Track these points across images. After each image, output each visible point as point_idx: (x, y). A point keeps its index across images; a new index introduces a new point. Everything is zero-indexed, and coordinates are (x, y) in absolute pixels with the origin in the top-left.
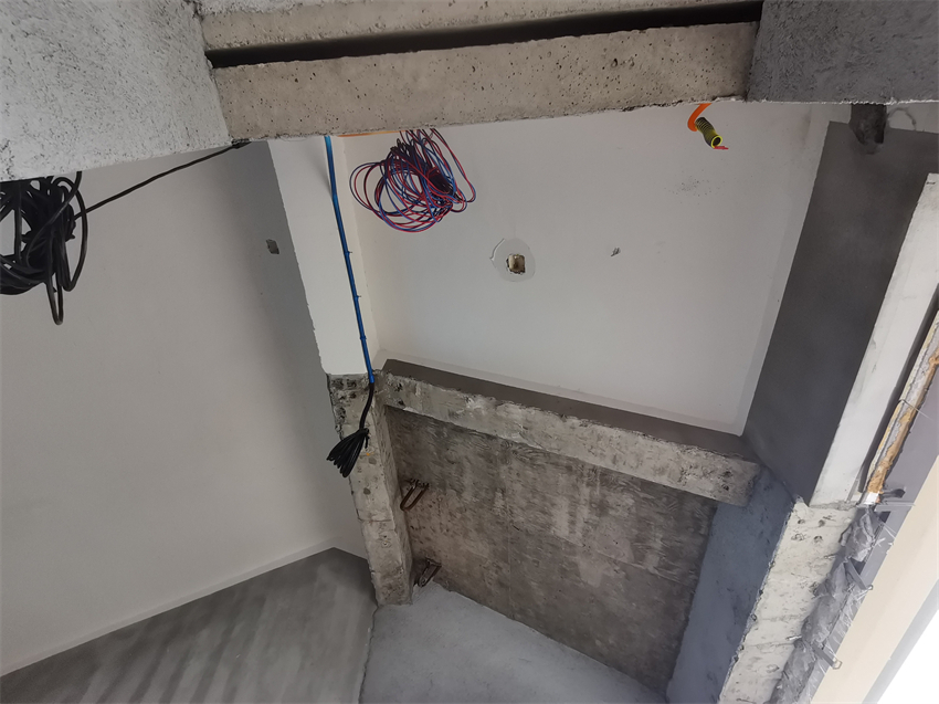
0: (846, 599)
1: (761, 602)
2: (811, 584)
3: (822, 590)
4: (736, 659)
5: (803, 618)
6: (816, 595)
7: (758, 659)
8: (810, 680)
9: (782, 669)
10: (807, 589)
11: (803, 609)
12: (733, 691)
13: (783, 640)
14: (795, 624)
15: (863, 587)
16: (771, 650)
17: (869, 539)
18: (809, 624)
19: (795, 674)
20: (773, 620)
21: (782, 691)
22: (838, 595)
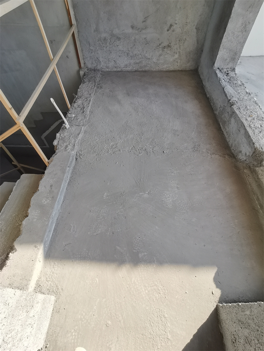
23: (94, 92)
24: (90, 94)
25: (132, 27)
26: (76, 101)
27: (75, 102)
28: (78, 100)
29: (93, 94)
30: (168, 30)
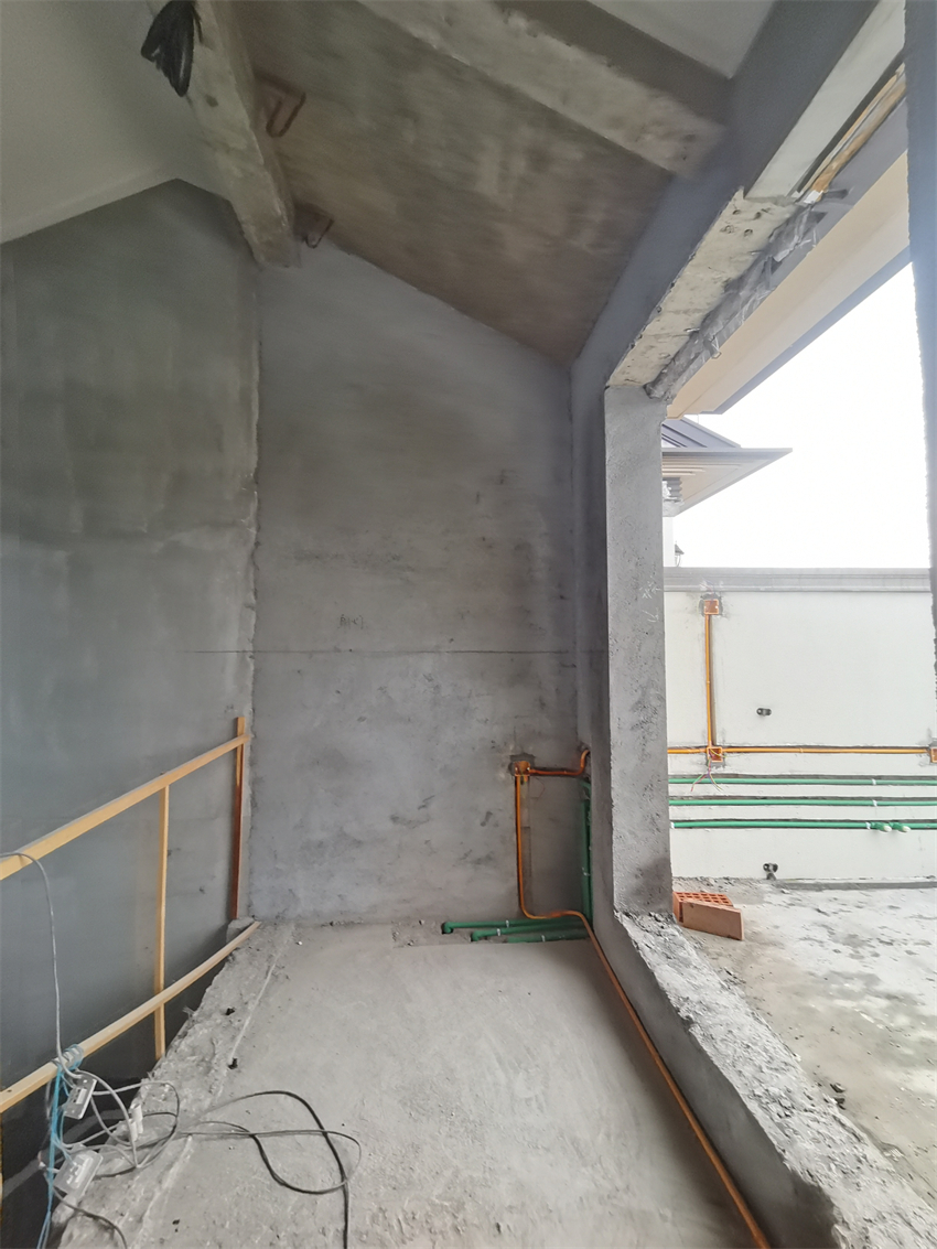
0: (750, 297)
1: (670, 295)
2: (725, 279)
3: (733, 287)
4: (633, 346)
5: (707, 312)
6: (726, 291)
7: (652, 347)
8: (691, 367)
9: (672, 356)
10: (719, 284)
11: (708, 304)
12: (623, 373)
13: (681, 331)
14: (697, 317)
15: (768, 287)
16: (667, 340)
17: (796, 239)
18: (709, 318)
19: (682, 361)
20: (677, 312)
21: (666, 374)
22: (743, 294)
23: (261, 994)
24: (246, 1003)
25: (394, 819)
26: (190, 1031)
27: (185, 1034)
28: (196, 1026)
29: (257, 1002)
30: (483, 824)
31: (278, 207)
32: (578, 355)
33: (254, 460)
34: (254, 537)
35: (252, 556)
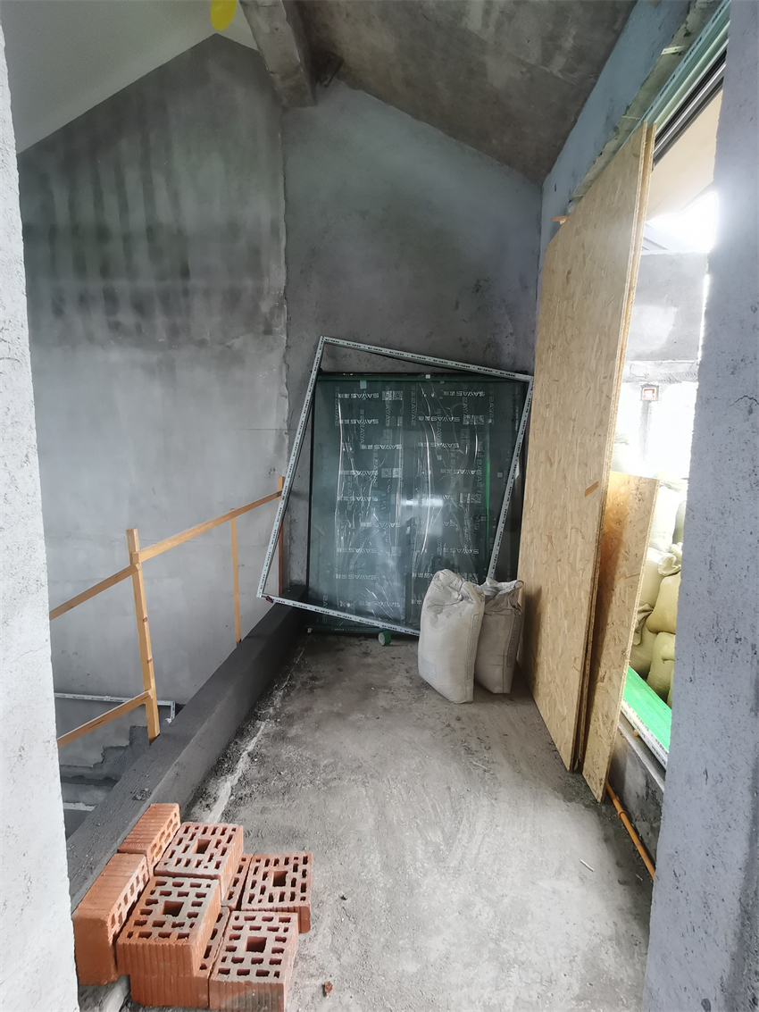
31: (297, 56)
32: (549, 171)
33: (283, 278)
34: (285, 342)
35: (284, 357)
